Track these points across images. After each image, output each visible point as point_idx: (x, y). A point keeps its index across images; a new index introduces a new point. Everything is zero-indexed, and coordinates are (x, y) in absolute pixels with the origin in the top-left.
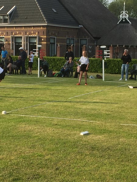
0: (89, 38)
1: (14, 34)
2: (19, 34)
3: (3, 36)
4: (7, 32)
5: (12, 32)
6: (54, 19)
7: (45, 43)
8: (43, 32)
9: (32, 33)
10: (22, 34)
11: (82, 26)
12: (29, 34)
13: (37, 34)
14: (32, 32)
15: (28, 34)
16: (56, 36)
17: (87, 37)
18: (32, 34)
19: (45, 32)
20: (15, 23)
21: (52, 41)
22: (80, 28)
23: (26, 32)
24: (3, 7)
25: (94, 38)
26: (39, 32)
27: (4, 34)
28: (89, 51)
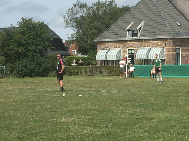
3: (133, 48)
4: (137, 45)
5: (141, 45)
6: (179, 32)
7: (172, 53)
14: (160, 44)
15: (156, 46)
16: (181, 47)
19: (171, 44)
20: (144, 36)
21: (177, 51)
23: (154, 44)
24: (133, 23)
27: (134, 46)
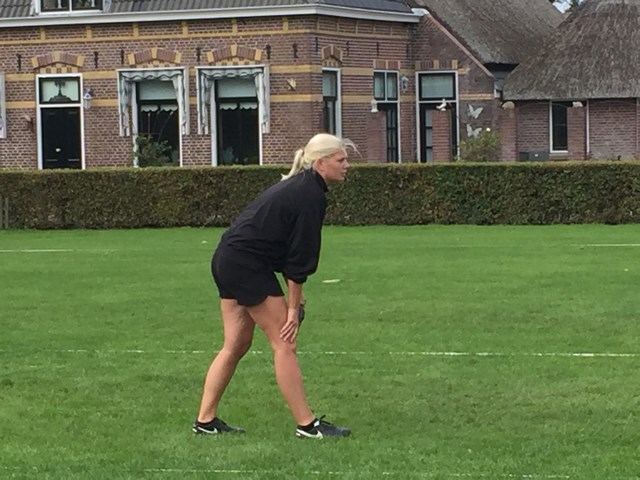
0: (466, 70)
1: (131, 60)
2: (161, 61)
3: (69, 71)
4: (96, 54)
5: (122, 52)
7: (307, 97)
8: (295, 46)
9: (234, 54)
10: (178, 60)
11: (426, 12)
12: (217, 60)
13: (258, 57)
15: (211, 59)
16: (341, 64)
17: (455, 63)
18: (230, 58)
20: (139, 5)
22: (417, 21)
23: (198, 49)
25: (489, 66)
26: (268, 48)
27: (80, 63)
28: (469, 128)
